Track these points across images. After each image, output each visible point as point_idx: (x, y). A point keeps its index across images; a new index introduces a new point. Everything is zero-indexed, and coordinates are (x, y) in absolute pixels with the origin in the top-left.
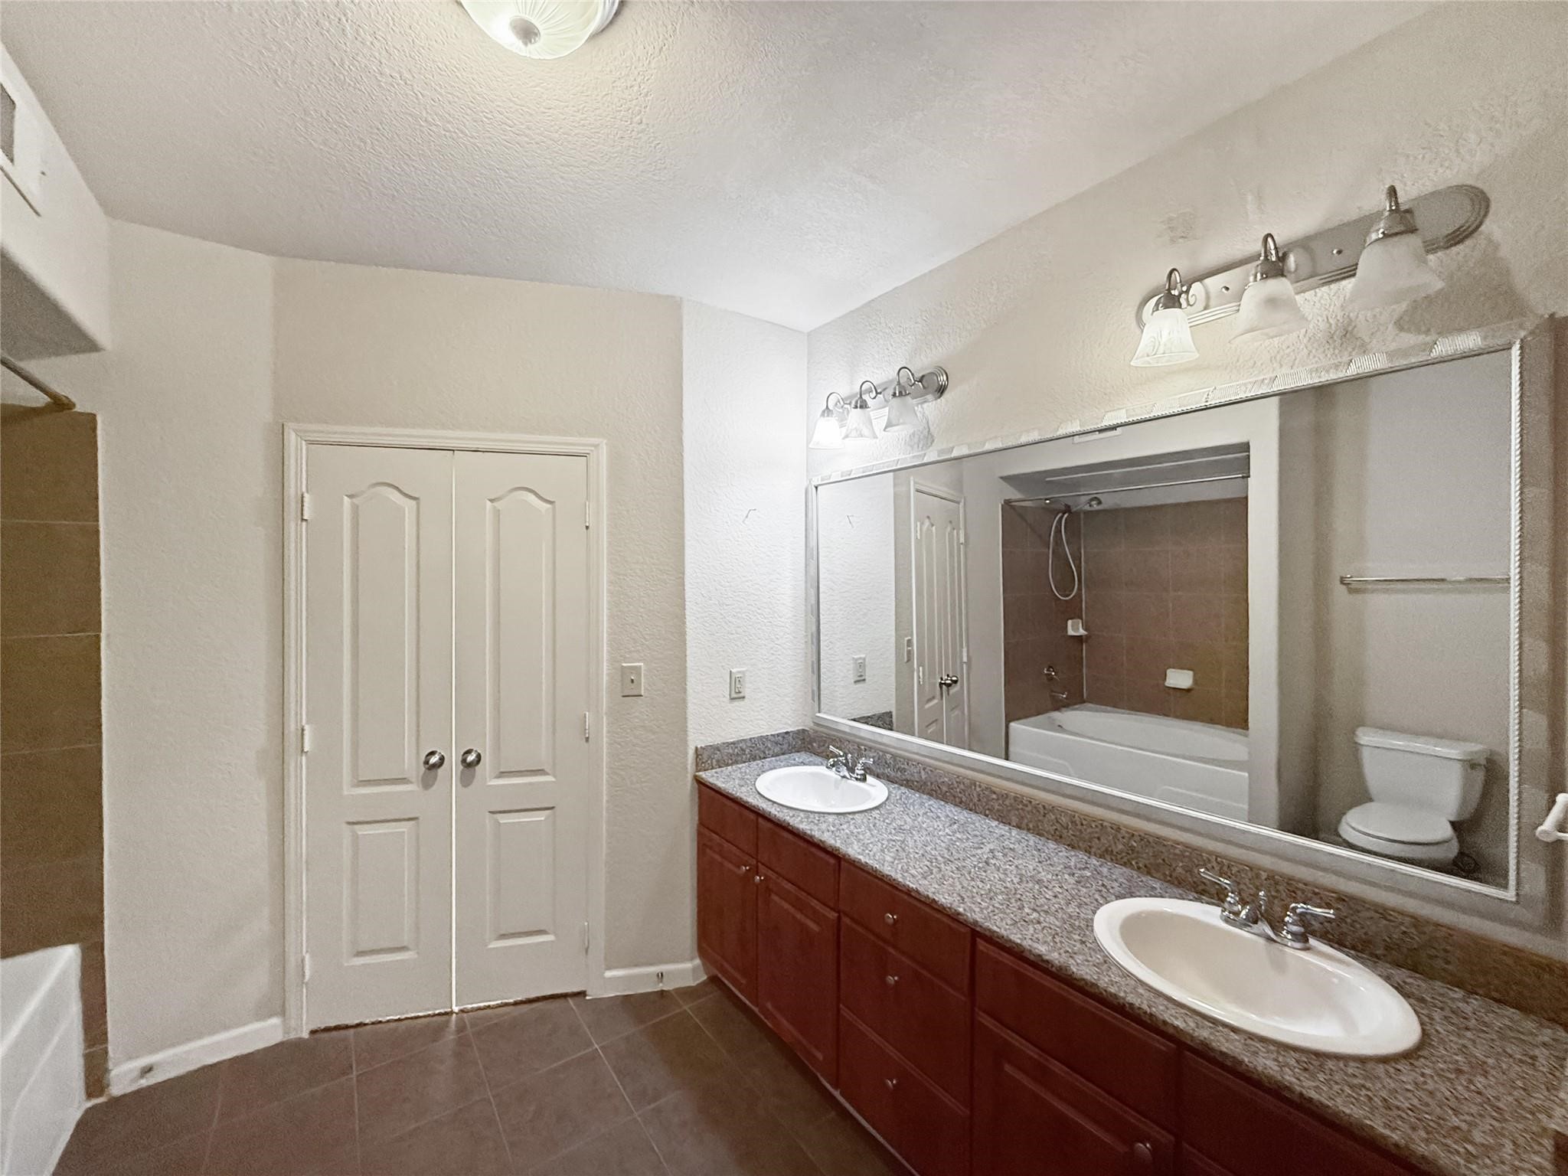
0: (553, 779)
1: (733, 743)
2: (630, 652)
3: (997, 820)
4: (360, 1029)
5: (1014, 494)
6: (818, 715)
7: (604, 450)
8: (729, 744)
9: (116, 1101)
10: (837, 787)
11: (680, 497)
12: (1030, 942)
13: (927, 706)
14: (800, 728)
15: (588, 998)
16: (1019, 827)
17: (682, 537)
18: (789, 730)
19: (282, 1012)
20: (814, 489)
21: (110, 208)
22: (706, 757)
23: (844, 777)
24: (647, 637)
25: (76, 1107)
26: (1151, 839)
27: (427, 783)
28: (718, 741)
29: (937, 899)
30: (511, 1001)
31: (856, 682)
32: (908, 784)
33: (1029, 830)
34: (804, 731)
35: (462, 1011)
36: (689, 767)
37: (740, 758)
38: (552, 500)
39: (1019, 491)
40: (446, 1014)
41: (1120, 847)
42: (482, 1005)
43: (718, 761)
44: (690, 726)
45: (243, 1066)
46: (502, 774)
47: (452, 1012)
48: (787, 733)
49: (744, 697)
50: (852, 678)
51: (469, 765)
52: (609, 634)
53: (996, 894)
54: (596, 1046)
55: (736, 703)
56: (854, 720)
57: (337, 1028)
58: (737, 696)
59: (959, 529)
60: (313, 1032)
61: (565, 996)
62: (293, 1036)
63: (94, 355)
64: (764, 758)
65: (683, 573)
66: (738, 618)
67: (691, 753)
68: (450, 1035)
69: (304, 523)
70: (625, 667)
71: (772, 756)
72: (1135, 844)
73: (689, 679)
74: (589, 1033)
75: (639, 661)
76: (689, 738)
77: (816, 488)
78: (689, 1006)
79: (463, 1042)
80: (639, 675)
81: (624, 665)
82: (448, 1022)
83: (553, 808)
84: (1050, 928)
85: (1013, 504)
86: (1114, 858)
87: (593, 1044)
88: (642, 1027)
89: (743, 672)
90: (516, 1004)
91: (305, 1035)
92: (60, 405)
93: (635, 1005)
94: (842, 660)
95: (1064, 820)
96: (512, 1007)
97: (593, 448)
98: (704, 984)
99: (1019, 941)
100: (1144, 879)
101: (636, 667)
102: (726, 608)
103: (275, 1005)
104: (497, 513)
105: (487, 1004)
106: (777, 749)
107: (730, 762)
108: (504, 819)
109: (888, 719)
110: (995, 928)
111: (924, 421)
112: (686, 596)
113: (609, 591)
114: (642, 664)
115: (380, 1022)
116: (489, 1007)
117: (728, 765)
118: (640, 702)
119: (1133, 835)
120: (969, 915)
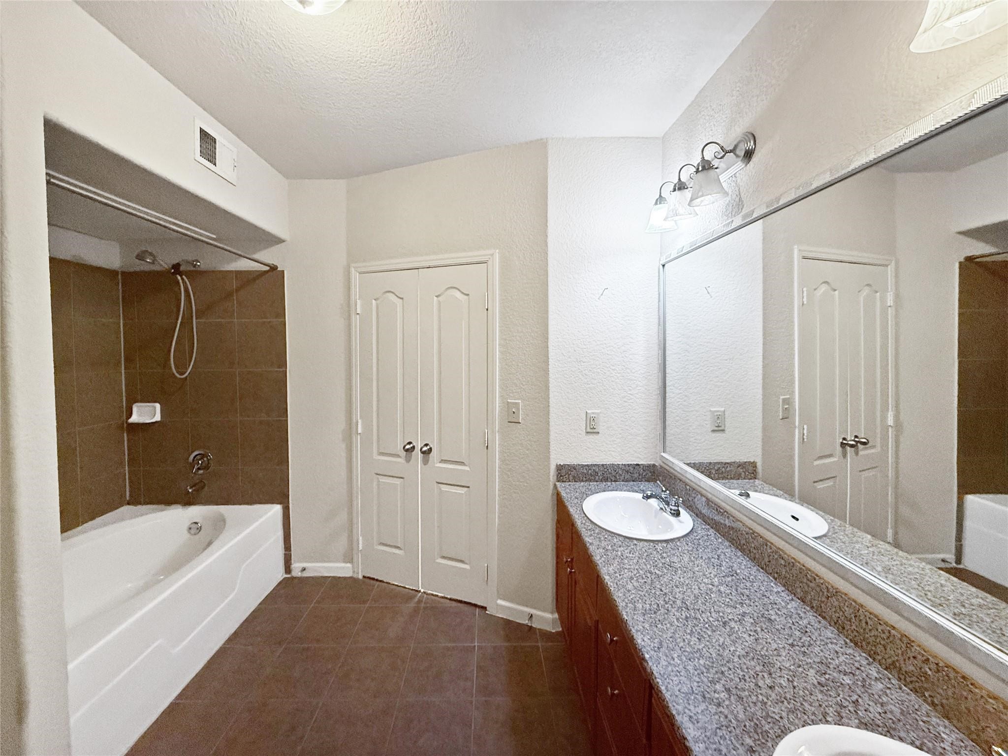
0: (469, 469)
1: (587, 465)
2: (513, 393)
3: (784, 586)
4: (381, 583)
5: (979, 248)
6: (663, 454)
7: (497, 256)
8: (583, 466)
9: (293, 578)
10: (656, 517)
11: (545, 284)
12: (686, 719)
13: (816, 463)
14: (652, 463)
15: (487, 612)
16: (803, 600)
17: (547, 312)
18: (640, 463)
19: (351, 561)
20: (661, 267)
21: (286, 175)
22: (566, 473)
23: (662, 509)
24: (524, 383)
25: (279, 575)
26: (952, 675)
27: (408, 460)
28: (575, 462)
29: (635, 637)
30: (449, 597)
31: (713, 431)
32: (716, 526)
33: (812, 607)
34: (654, 465)
35: (424, 593)
36: (551, 477)
37: (593, 478)
38: (467, 293)
39: (987, 242)
40: (417, 591)
41: (911, 668)
42: (435, 593)
43: (574, 477)
44: (552, 448)
45: (336, 581)
46: (442, 461)
47: (420, 591)
48: (638, 465)
49: (599, 433)
50: (709, 426)
51: (427, 453)
52: (500, 380)
53: (702, 656)
54: (476, 644)
55: (591, 436)
56: (688, 464)
57: (373, 579)
58: (592, 431)
59: (886, 290)
60: (364, 577)
61: (475, 606)
62: (355, 576)
63: (283, 244)
64: (615, 481)
65: (548, 339)
66: (594, 373)
67: (553, 468)
68: (412, 604)
69: (358, 316)
70: (511, 402)
71: (623, 481)
72: (930, 673)
73: (551, 415)
74: (476, 634)
75: (518, 399)
76: (552, 457)
77: (664, 266)
78: (543, 644)
79: (416, 610)
80: (518, 409)
81: (509, 401)
82: (416, 596)
83: (468, 487)
84: (726, 717)
85: (977, 260)
86: (903, 677)
87: (475, 643)
88: (506, 644)
89: (598, 414)
90: (451, 599)
91: (360, 577)
92: (273, 268)
93: (511, 629)
94: (697, 411)
95: (848, 611)
96: (448, 601)
97: (490, 257)
98: (557, 633)
99: (674, 712)
100: (934, 720)
101: (516, 403)
102: (583, 364)
103: (349, 558)
104: (439, 303)
105: (437, 594)
106: (628, 476)
107: (584, 479)
108: (445, 488)
109: (751, 468)
110: (663, 688)
111: (737, 189)
112: (549, 355)
113: (499, 351)
114: (520, 401)
115: (389, 583)
116: (437, 596)
117: (582, 481)
118: (519, 426)
119: (928, 660)
120: (650, 664)
